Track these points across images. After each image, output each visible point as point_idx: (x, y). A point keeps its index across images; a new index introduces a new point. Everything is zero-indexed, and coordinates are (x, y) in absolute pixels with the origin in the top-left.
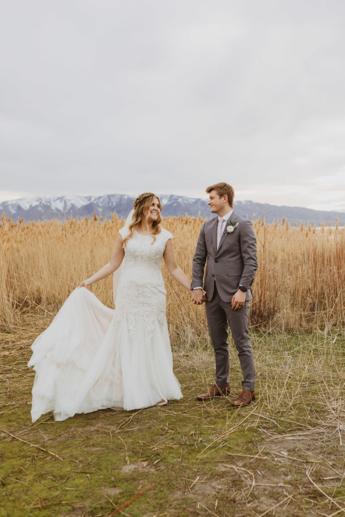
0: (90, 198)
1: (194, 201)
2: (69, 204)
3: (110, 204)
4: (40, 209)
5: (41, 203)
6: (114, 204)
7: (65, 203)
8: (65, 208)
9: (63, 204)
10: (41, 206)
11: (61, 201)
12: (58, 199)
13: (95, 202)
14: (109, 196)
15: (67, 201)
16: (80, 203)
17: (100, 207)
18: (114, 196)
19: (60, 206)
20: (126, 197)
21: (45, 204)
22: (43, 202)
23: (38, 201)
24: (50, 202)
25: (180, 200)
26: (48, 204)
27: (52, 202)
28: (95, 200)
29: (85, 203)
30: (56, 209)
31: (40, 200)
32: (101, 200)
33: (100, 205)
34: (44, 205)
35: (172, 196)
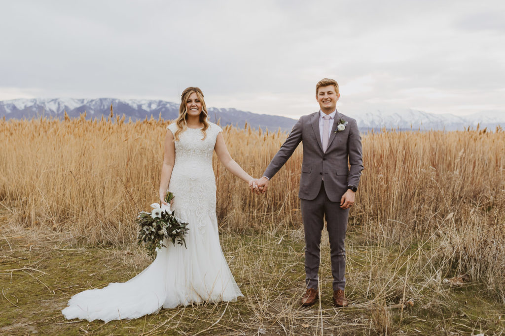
0: (83, 101)
2: (62, 106)
3: (102, 107)
4: (34, 109)
5: (35, 104)
6: (106, 107)
7: (59, 104)
8: (58, 109)
9: (57, 105)
10: (35, 107)
11: (55, 103)
12: (53, 100)
13: (88, 105)
14: (101, 100)
15: (61, 103)
16: (73, 106)
17: (92, 109)
18: (105, 99)
19: (54, 107)
20: (117, 101)
21: (40, 105)
22: (38, 103)
23: (33, 102)
24: (44, 103)
25: (168, 105)
26: (43, 105)
27: (46, 104)
28: (87, 103)
29: (78, 105)
30: (50, 110)
31: (35, 102)
32: (94, 103)
33: (93, 107)
34: (38, 105)
35: (160, 102)
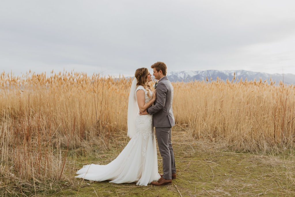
0: (197, 72)
1: (256, 73)
2: (187, 75)
3: (208, 75)
4: (172, 77)
5: (173, 74)
6: (210, 75)
7: (185, 74)
8: (184, 77)
9: (184, 75)
11: (183, 74)
12: (182, 72)
13: (201, 74)
14: (208, 71)
15: (186, 73)
16: (192, 75)
17: (203, 76)
18: (210, 71)
19: (182, 76)
20: (217, 71)
21: (175, 75)
22: (174, 74)
23: (171, 73)
24: (177, 74)
25: (248, 73)
26: (176, 75)
27: (178, 74)
28: (200, 73)
29: (195, 75)
30: (180, 77)
31: (172, 73)
32: (204, 73)
33: (203, 75)
34: (174, 75)
35: (243, 71)
